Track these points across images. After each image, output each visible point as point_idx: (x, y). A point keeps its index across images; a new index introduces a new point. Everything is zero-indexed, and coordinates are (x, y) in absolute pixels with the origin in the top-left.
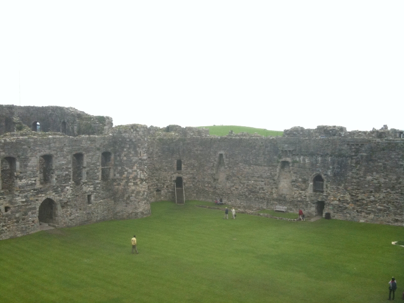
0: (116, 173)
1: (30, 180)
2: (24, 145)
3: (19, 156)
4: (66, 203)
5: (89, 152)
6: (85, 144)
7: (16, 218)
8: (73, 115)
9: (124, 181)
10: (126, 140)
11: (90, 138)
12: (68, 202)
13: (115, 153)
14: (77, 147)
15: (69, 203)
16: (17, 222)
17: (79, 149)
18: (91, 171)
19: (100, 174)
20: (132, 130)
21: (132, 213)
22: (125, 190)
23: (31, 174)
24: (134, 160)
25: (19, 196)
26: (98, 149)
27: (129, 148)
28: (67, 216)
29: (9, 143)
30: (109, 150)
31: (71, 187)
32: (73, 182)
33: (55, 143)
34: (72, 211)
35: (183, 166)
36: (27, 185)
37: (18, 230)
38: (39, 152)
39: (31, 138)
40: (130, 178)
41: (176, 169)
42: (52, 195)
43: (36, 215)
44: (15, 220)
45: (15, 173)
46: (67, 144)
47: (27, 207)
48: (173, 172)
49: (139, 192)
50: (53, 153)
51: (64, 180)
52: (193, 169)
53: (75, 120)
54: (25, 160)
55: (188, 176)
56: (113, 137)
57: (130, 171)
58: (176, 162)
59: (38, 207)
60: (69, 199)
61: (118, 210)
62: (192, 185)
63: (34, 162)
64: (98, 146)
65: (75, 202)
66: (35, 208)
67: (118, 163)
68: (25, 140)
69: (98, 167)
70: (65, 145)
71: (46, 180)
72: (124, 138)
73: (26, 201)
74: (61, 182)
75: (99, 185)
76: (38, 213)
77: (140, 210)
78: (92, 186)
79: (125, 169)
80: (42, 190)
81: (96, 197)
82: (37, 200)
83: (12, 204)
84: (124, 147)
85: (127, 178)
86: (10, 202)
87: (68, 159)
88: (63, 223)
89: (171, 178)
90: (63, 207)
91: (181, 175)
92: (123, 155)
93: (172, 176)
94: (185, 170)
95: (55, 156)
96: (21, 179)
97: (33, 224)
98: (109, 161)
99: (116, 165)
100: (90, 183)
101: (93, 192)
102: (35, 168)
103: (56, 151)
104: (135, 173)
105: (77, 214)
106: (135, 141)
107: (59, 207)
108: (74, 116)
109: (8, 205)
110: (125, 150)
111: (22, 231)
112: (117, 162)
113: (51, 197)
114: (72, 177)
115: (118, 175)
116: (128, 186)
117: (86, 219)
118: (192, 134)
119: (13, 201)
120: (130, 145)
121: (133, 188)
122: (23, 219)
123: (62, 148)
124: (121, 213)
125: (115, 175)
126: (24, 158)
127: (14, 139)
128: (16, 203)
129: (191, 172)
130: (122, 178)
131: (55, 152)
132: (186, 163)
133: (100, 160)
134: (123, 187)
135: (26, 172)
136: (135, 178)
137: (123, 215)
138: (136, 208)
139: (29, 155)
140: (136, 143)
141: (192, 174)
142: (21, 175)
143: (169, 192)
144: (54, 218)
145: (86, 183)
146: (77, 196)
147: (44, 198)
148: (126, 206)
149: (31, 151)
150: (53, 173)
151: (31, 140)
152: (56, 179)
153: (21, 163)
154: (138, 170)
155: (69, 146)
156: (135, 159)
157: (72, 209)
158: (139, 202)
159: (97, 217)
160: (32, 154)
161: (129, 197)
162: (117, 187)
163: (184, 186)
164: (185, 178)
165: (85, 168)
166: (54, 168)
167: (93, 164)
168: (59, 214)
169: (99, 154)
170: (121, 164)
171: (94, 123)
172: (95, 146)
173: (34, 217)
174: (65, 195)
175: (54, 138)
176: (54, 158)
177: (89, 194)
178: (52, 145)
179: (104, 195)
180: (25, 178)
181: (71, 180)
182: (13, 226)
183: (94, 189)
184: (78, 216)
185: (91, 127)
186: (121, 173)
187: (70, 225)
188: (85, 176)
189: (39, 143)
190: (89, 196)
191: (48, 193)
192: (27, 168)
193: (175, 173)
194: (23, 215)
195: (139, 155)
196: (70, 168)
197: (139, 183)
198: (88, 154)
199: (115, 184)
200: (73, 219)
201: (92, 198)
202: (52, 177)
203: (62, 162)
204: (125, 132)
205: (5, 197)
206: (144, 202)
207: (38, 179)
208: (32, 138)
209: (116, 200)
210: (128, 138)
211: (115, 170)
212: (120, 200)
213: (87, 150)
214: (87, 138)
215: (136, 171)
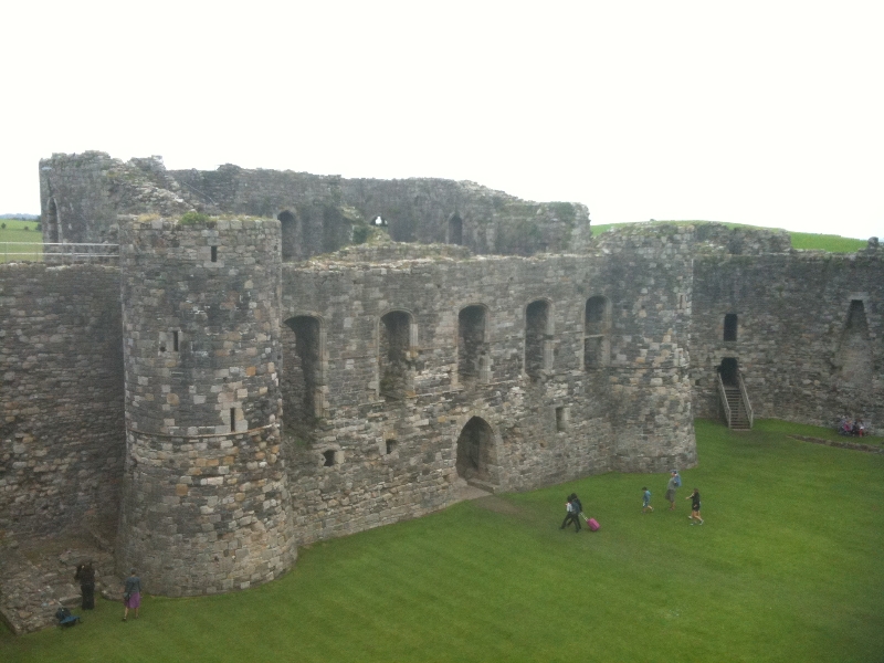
0: (616, 351)
1: (439, 371)
2: (428, 280)
3: (416, 310)
4: (511, 429)
5: (559, 296)
6: (554, 277)
7: (410, 469)
8: (483, 201)
9: (640, 373)
10: (647, 266)
11: (563, 259)
12: (515, 426)
13: (616, 298)
14: (537, 285)
15: (517, 430)
16: (413, 479)
17: (541, 290)
18: (563, 347)
19: (580, 354)
20: (664, 239)
21: (659, 457)
22: (641, 397)
23: (440, 355)
24: (666, 320)
25: (415, 412)
26: (580, 290)
27: (655, 287)
28: (515, 463)
29: (397, 275)
30: (603, 291)
31: (522, 388)
32: (526, 376)
33: (491, 274)
34: (524, 450)
35: (740, 330)
36: (433, 384)
37: (414, 501)
38: (459, 298)
39: (442, 263)
40: (654, 365)
41: (721, 337)
42: (483, 410)
43: (452, 461)
44: (409, 475)
45: (408, 354)
46: (516, 278)
47: (434, 440)
48: (713, 346)
49: (675, 403)
50: (487, 300)
51: (510, 370)
52: (766, 339)
53: (489, 214)
54: (430, 319)
55: (753, 355)
56: (613, 258)
57: (655, 346)
58: (722, 320)
59: (455, 439)
60: (518, 418)
61: (622, 447)
62: (762, 380)
63: (448, 324)
64: (579, 281)
65: (531, 427)
66: (448, 443)
67: (623, 326)
68: (429, 269)
69: (578, 337)
70: (512, 279)
71: (467, 371)
72: (643, 261)
73: (431, 425)
74: (503, 374)
75: (579, 383)
76: (455, 454)
77: (679, 450)
78: (565, 385)
79: (642, 342)
80: (463, 395)
81: (573, 414)
82: (453, 422)
83: (401, 434)
84: (641, 285)
85: (648, 364)
86: (398, 428)
87: (516, 316)
88: (507, 481)
89: (709, 359)
90: (505, 438)
91: (733, 354)
92: (638, 304)
93: (712, 355)
94: (746, 340)
95: (491, 308)
96: (420, 367)
97: (446, 484)
98: (599, 319)
99: (617, 332)
100: (561, 378)
101: (567, 401)
102: (449, 341)
103: (494, 295)
104: (668, 352)
105: (535, 458)
106: (671, 269)
107: (498, 437)
108: (487, 203)
109: (393, 435)
110: (645, 291)
111: (425, 503)
112: (621, 322)
113: (481, 414)
114: (523, 362)
115: (622, 358)
116: (649, 385)
117: (554, 472)
118: (756, 246)
119: (404, 426)
120: (656, 278)
121: (662, 391)
122: (426, 472)
123: (507, 289)
124: (632, 456)
125: (613, 357)
126: (426, 315)
127: (406, 265)
128: (410, 430)
129: (761, 347)
130: (635, 365)
131: (492, 298)
132: (748, 324)
133: (583, 320)
134: (636, 389)
135: (431, 351)
136: (667, 366)
137: (636, 461)
138: (669, 444)
139: (437, 307)
140: (671, 273)
141: (762, 351)
142: (421, 358)
143: (703, 396)
144: (482, 464)
145: (552, 377)
146: (534, 410)
147: (467, 418)
148: (645, 438)
149: (442, 297)
150: (483, 353)
151: (444, 268)
152: (493, 368)
153: (420, 327)
154: (675, 345)
155: (520, 283)
156: (668, 316)
157: (524, 445)
158: (675, 428)
159: (577, 464)
160: (444, 304)
161: (652, 414)
162: (619, 387)
163: (742, 382)
164: (745, 360)
165: (550, 338)
166: (488, 339)
167: (569, 328)
168: (499, 458)
169: (581, 301)
170: (633, 329)
171: (546, 222)
172: (574, 282)
173: (446, 465)
174: (509, 408)
175: (490, 262)
176: (488, 314)
177: (559, 406)
178: (486, 280)
179: (591, 408)
180: (428, 366)
181: (523, 370)
182: (403, 489)
183: (569, 394)
184: (537, 463)
185: (534, 231)
186: (632, 352)
187: (522, 485)
188: (550, 359)
189: (459, 275)
190: (559, 410)
191: (475, 404)
192: (435, 340)
193: (719, 349)
194: (425, 461)
195: (678, 306)
196: (520, 340)
197: (676, 377)
198: (558, 303)
199: (614, 379)
200: (529, 471)
201: (566, 416)
202: (481, 362)
203: (504, 323)
204: (646, 244)
205: (387, 414)
206: (686, 429)
207: (455, 367)
208: (445, 263)
209: (616, 422)
210: (651, 261)
211: (614, 344)
212: (629, 421)
213: (558, 292)
214: (559, 260)
215: (669, 347)
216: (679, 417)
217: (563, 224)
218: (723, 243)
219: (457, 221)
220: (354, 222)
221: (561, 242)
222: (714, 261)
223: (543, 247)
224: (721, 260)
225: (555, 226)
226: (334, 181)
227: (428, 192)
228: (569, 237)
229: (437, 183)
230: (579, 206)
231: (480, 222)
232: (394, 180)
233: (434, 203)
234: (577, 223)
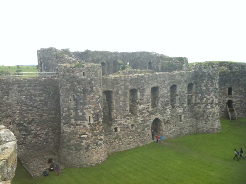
0: (197, 99)
1: (146, 105)
2: (142, 80)
3: (139, 88)
4: (166, 121)
5: (180, 84)
6: (178, 78)
7: (138, 133)
8: (157, 57)
9: (204, 105)
10: (205, 74)
11: (181, 73)
12: (168, 120)
13: (196, 84)
14: (173, 80)
15: (168, 122)
16: (139, 135)
17: (174, 82)
18: (181, 98)
19: (186, 100)
20: (210, 66)
21: (210, 129)
22: (204, 112)
23: (146, 101)
24: (211, 89)
25: (139, 117)
26: (186, 81)
27: (208, 80)
28: (168, 131)
29: (134, 79)
30: (192, 82)
31: (169, 109)
32: (171, 106)
33: (160, 78)
34: (171, 127)
35: (233, 92)
36: (144, 109)
37: (139, 141)
38: (151, 85)
39: (146, 75)
40: (208, 102)
41: (227, 94)
42: (159, 116)
43: (150, 130)
44: (138, 134)
45: (137, 100)
46: (167, 79)
47: (145, 125)
48: (225, 97)
49: (214, 113)
50: (159, 85)
51: (166, 104)
52: (240, 95)
53: (159, 61)
54: (143, 91)
55: (237, 99)
56: (195, 72)
57: (208, 97)
58: (227, 89)
59: (151, 124)
60: (169, 118)
61: (199, 126)
62: (240, 106)
63: (148, 92)
64: (185, 79)
65: (172, 121)
66: (149, 125)
67: (199, 92)
68: (142, 77)
69: (185, 95)
70: (166, 79)
71: (154, 105)
73: (144, 120)
74: (164, 106)
75: (186, 108)
76: (151, 128)
77: (216, 127)
78: (182, 109)
79: (204, 96)
80: (153, 112)
81: (185, 117)
82: (150, 119)
83: (136, 123)
84: (204, 80)
85: (206, 102)
87: (168, 89)
88: (166, 136)
89: (224, 101)
90: (165, 124)
91: (231, 99)
92: (203, 85)
93: (225, 100)
94: (235, 95)
95: (160, 87)
96: (140, 104)
97: (148, 137)
98: (192, 89)
99: (197, 93)
100: (181, 107)
101: (183, 113)
102: (149, 97)
103: (161, 83)
104: (212, 99)
105: (174, 129)
106: (212, 75)
107: (163, 124)
108: (159, 58)
109: (133, 123)
110: (205, 81)
111: (142, 142)
112: (198, 90)
113: (158, 117)
114: (170, 102)
115: (198, 101)
116: (206, 108)
117: (179, 133)
118: (237, 68)
119: (136, 120)
120: (208, 78)
121: (210, 110)
122: (143, 133)
123: (165, 82)
124: (202, 129)
125: (196, 100)
126: (142, 90)
127: (136, 76)
128: (138, 122)
129: (239, 97)
130: (202, 103)
131: (160, 84)
132: (235, 90)
133: (187, 90)
134: (203, 109)
135: (144, 99)
136: (212, 103)
137: (203, 130)
138: (213, 125)
139: (145, 87)
140: (212, 76)
141: (239, 98)
142: (141, 102)
143: (222, 111)
144: (159, 131)
145: (178, 106)
146: (173, 116)
147: (154, 118)
148: (206, 124)
149: (146, 84)
150: (158, 100)
151: (147, 76)
152: (161, 104)
153: (140, 93)
154: (214, 97)
155: (168, 80)
156: (212, 88)
157: (171, 126)
158: (214, 121)
159: (186, 131)
160: (147, 86)
161: (207, 117)
162: (198, 109)
163: (234, 107)
164: (235, 101)
165: (178, 95)
166: (159, 96)
167: (183, 92)
168: (163, 130)
169: (186, 85)
170: (202, 92)
171: (175, 63)
172: (184, 79)
173: (149, 132)
174: (166, 115)
175: (160, 74)
176: (160, 89)
177: (180, 114)
178: (159, 79)
179: (190, 115)
180: (143, 104)
181: (170, 105)
182: (136, 138)
183: (183, 111)
184: (175, 131)
185: (172, 65)
186: (201, 99)
187: (170, 137)
188: (177, 101)
189: (151, 78)
190: (180, 116)
191: (156, 114)
192: (144, 96)
193: (227, 98)
194: (142, 130)
195: (214, 85)
196: (169, 96)
197: (214, 106)
198: (179, 85)
199: (196, 107)
200: (172, 133)
201: (183, 118)
202: (158, 103)
203: (164, 91)
204: (205, 68)
205: (131, 117)
206: (218, 121)
207: (150, 104)
208: (147, 75)
209: (197, 119)
210: (206, 73)
211: (196, 97)
212: (201, 119)
213: (179, 82)
214: (179, 73)
215: (212, 97)
216: (216, 117)
217: (181, 63)
218: (227, 67)
219: (150, 63)
220: (121, 64)
221: (180, 68)
222: (225, 72)
223: (175, 70)
224: (227, 72)
225: (178, 63)
226: (116, 53)
227: (142, 55)
228: (182, 67)
229: (144, 53)
230: (185, 58)
231: (157, 63)
232: (132, 52)
233: (144, 58)
234: (184, 62)
